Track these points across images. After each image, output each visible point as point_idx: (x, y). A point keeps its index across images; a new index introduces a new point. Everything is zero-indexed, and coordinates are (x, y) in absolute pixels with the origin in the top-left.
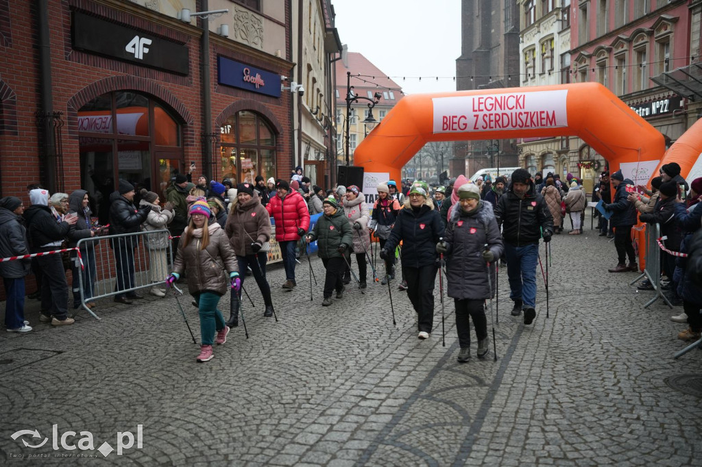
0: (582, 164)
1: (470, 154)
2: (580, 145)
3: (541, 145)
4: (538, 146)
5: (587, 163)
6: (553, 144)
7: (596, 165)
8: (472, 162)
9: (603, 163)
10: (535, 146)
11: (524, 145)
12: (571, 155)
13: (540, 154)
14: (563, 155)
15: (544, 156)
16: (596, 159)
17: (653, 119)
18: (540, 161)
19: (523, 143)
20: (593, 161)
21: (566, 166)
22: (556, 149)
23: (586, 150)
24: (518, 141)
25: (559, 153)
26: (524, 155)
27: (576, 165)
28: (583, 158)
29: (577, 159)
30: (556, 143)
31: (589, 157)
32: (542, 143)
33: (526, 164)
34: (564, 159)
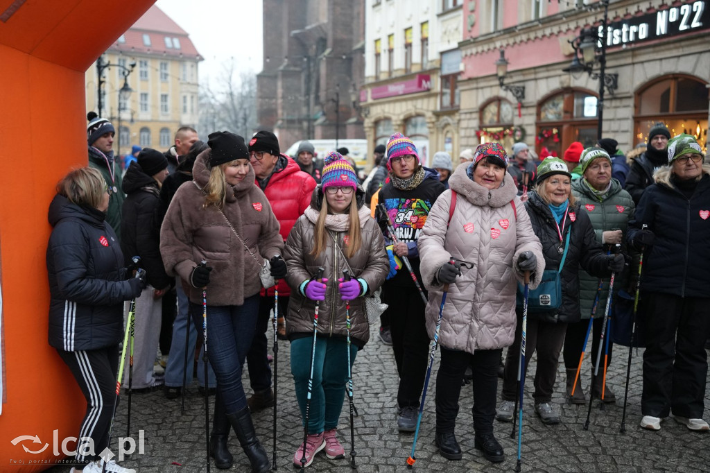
0: (486, 133)
1: (280, 122)
2: (481, 100)
3: (404, 104)
4: (398, 105)
5: (494, 130)
6: (426, 101)
7: (518, 133)
8: (284, 132)
9: (531, 130)
10: (392, 105)
11: (372, 104)
12: (463, 116)
13: (402, 117)
14: (445, 117)
15: (407, 121)
16: (517, 121)
17: (655, 46)
18: (401, 128)
19: (370, 101)
20: (509, 126)
21: (449, 135)
22: (432, 108)
23: (493, 108)
24: (362, 98)
25: (437, 115)
26: (373, 120)
27: (473, 133)
28: (487, 122)
29: (475, 123)
30: (432, 100)
31: (498, 121)
32: (405, 100)
33: (375, 133)
34: (447, 125)
